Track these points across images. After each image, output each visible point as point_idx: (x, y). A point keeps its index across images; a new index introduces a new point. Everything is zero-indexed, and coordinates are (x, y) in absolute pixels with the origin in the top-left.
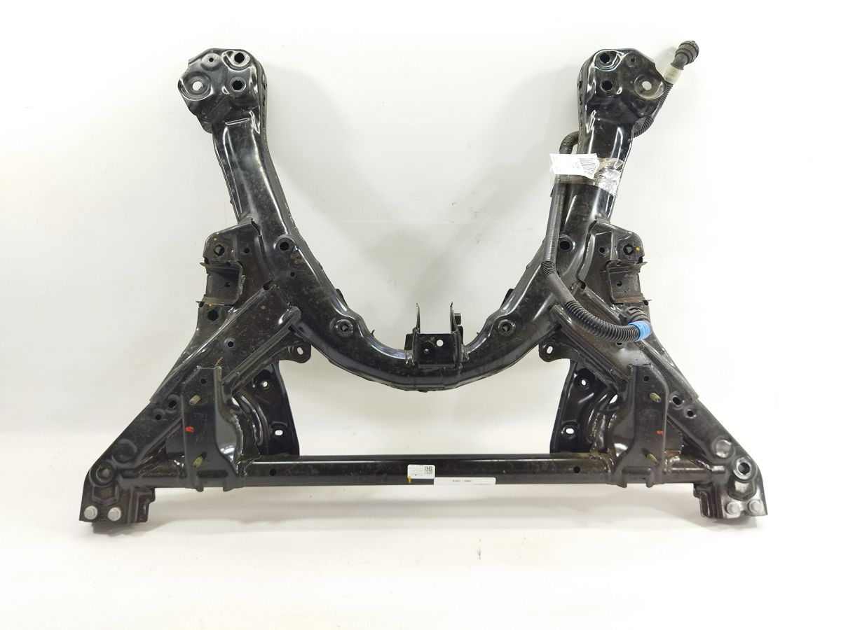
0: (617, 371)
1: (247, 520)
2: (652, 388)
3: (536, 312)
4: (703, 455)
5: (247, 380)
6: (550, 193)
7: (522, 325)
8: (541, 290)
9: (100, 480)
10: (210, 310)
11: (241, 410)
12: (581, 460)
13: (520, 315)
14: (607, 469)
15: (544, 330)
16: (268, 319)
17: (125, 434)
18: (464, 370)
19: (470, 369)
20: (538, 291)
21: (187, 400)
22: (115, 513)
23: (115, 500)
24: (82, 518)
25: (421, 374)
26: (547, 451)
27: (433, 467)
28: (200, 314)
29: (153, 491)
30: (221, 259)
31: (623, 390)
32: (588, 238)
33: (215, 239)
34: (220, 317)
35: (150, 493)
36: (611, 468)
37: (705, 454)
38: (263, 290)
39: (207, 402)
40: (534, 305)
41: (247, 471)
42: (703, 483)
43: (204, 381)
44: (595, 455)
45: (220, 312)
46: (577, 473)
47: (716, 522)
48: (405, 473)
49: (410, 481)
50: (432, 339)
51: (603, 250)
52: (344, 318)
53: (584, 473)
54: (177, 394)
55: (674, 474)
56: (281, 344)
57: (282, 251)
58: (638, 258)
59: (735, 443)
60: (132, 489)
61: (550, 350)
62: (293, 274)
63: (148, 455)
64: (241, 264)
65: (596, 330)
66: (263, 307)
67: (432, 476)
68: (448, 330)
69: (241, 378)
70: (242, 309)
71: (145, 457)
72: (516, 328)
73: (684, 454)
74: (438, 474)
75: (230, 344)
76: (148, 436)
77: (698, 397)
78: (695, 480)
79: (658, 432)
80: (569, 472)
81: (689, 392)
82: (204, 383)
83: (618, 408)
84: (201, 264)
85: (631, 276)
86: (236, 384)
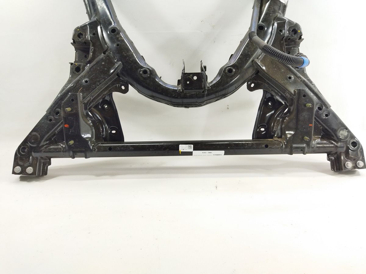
0: (289, 93)
1: (98, 175)
2: (307, 101)
3: (246, 64)
4: (332, 137)
5: (96, 102)
6: (252, 7)
7: (238, 70)
8: (248, 52)
9: (22, 153)
10: (76, 67)
11: (93, 118)
12: (269, 142)
13: (237, 65)
14: (282, 145)
15: (250, 73)
16: (106, 69)
17: (34, 130)
18: (208, 95)
19: (211, 94)
20: (247, 52)
21: (64, 110)
22: (30, 170)
23: (30, 163)
24: (14, 173)
25: (185, 97)
26: (251, 138)
27: (192, 146)
28: (71, 69)
29: (50, 160)
30: (81, 40)
31: (291, 105)
32: (273, 25)
33: (78, 30)
34: (81, 70)
35: (48, 160)
36: (285, 145)
37: (334, 137)
38: (103, 54)
39: (75, 111)
40: (245, 59)
41: (97, 148)
42: (332, 153)
43: (73, 100)
44: (276, 139)
45: (81, 67)
46: (267, 149)
47: (338, 174)
48: (178, 149)
49: (180, 153)
50: (191, 75)
51: (281, 31)
52: (145, 68)
53: (270, 148)
54: (59, 108)
55: (317, 148)
56: (113, 84)
57: (112, 34)
58: (299, 36)
59: (349, 131)
60: (39, 158)
61: (253, 85)
62: (118, 45)
63: (46, 140)
64: (91, 41)
65: (280, 58)
66: (103, 63)
67: (192, 150)
68: (199, 71)
69: (93, 101)
70: (92, 64)
71: (45, 141)
72: (235, 71)
73: (322, 138)
74: (194, 150)
75: (86, 82)
76: (46, 130)
77: (330, 106)
78: (328, 151)
79: (310, 125)
80: (262, 148)
81: (326, 103)
82: (73, 101)
83: (288, 114)
84: (71, 43)
85: (295, 48)
86: (90, 104)
